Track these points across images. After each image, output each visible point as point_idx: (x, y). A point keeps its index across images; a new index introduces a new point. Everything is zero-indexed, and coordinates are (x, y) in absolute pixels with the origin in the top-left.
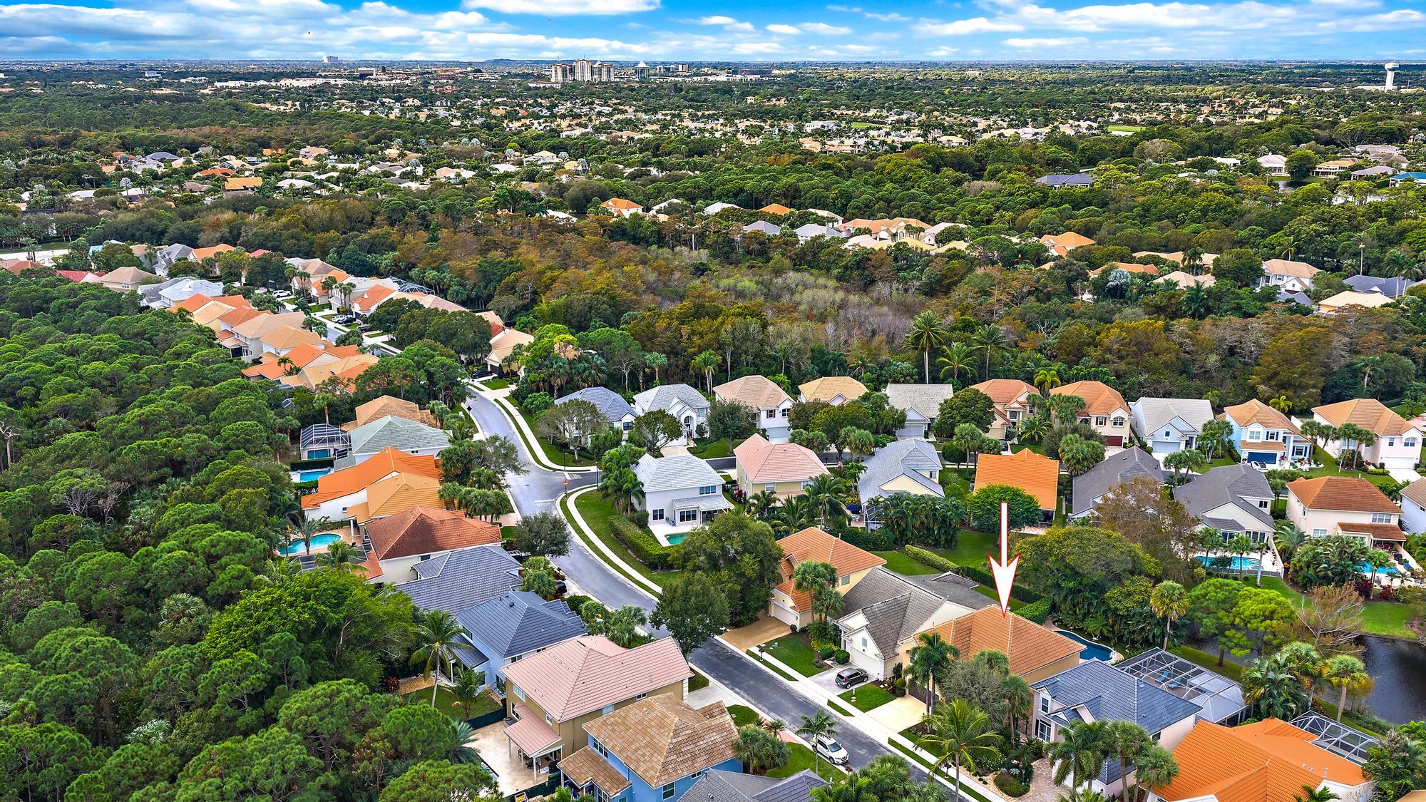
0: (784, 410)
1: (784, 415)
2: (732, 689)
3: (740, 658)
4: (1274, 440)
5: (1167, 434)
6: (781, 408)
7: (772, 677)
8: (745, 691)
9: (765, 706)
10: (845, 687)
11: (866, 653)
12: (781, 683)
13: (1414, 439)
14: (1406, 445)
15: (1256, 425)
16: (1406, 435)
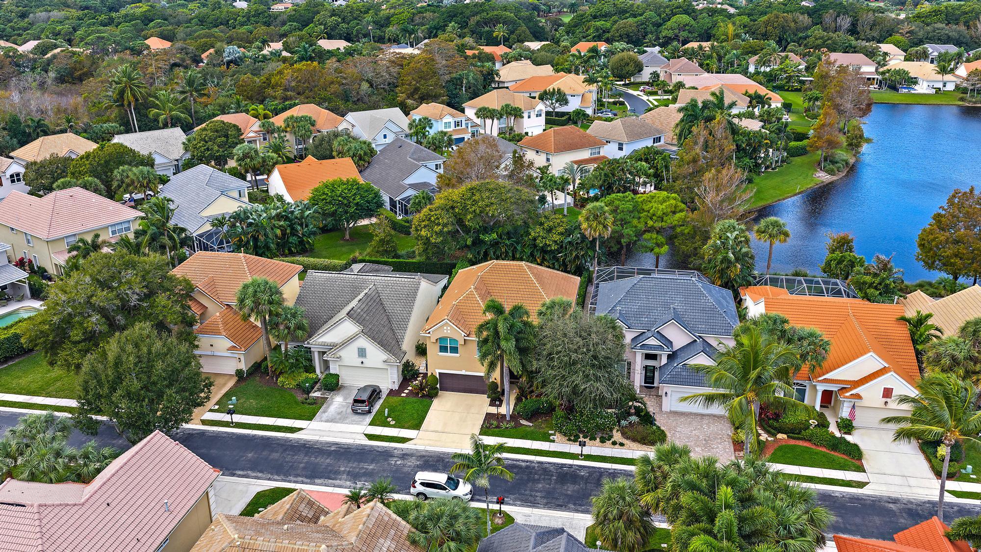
0: (12, 176)
1: (13, 181)
2: (233, 475)
3: (202, 433)
4: (460, 127)
5: (385, 136)
6: (8, 175)
7: (268, 438)
8: (252, 469)
9: (297, 476)
10: (369, 412)
11: (367, 364)
12: (287, 440)
13: (541, 110)
14: (537, 116)
15: (448, 116)
16: (537, 109)
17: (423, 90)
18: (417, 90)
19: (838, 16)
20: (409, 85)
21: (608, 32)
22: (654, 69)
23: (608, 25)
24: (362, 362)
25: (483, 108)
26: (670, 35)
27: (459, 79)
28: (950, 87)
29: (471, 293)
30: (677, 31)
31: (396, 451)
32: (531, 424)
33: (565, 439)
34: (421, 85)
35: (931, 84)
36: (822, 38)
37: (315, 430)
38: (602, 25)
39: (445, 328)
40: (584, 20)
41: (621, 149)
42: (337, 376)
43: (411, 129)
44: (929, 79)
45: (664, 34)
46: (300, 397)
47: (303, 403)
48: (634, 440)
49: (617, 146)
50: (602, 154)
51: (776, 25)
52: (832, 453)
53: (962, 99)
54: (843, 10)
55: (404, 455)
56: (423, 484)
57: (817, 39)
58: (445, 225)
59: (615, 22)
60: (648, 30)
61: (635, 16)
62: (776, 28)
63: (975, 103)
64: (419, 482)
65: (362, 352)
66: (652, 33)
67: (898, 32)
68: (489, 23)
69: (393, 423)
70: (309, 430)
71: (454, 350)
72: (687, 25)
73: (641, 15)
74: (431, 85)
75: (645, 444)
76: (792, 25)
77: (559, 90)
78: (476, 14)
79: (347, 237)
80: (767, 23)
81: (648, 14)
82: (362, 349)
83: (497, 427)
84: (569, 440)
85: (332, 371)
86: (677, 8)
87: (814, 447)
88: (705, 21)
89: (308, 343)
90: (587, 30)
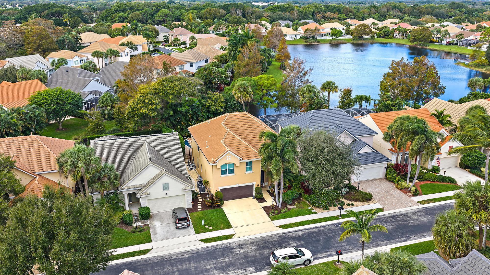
10: (188, 225)
11: (169, 194)
13: (127, 52)
14: (126, 56)
15: (76, 57)
16: (126, 52)
17: (45, 46)
18: (39, 46)
19: (236, 9)
20: (35, 43)
21: (127, 19)
22: (164, 34)
23: (126, 15)
24: (166, 194)
25: (97, 51)
26: (160, 20)
27: (63, 40)
28: (298, 37)
29: (229, 134)
30: (164, 17)
31: (231, 245)
32: (295, 207)
33: (321, 210)
34: (43, 43)
35: (290, 36)
36: (236, 18)
37: (161, 247)
38: (122, 15)
39: (227, 157)
40: (110, 13)
41: (192, 66)
42: (148, 208)
43: (53, 66)
44: (289, 34)
45: (157, 19)
46: (127, 229)
47: (134, 232)
48: (356, 200)
49: (189, 65)
50: (184, 69)
51: (210, 13)
52: (443, 183)
53: (306, 42)
54: (238, 7)
55: (239, 245)
56: (284, 258)
57: (234, 19)
58: (157, 104)
59: (130, 14)
60: (148, 17)
61: (138, 10)
62: (211, 15)
63: (311, 43)
64: (281, 257)
65: (166, 187)
66: (150, 18)
67: (263, 16)
68: (55, 15)
69: (211, 228)
70: (155, 248)
71: (232, 171)
72: (169, 14)
73: (143, 10)
74: (50, 43)
75: (363, 201)
76: (218, 14)
77: (131, 42)
78: (46, 10)
79: (61, 128)
80: (206, 13)
81: (146, 9)
82: (166, 184)
83: (279, 213)
84: (324, 210)
85: (143, 205)
86: (159, 6)
87: (433, 183)
88: (177, 12)
89: (122, 189)
90: (114, 18)
